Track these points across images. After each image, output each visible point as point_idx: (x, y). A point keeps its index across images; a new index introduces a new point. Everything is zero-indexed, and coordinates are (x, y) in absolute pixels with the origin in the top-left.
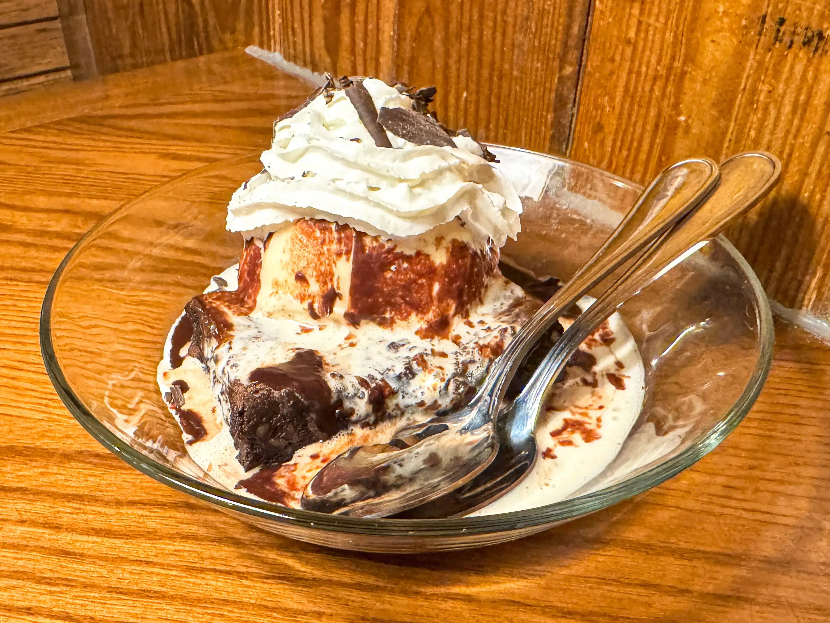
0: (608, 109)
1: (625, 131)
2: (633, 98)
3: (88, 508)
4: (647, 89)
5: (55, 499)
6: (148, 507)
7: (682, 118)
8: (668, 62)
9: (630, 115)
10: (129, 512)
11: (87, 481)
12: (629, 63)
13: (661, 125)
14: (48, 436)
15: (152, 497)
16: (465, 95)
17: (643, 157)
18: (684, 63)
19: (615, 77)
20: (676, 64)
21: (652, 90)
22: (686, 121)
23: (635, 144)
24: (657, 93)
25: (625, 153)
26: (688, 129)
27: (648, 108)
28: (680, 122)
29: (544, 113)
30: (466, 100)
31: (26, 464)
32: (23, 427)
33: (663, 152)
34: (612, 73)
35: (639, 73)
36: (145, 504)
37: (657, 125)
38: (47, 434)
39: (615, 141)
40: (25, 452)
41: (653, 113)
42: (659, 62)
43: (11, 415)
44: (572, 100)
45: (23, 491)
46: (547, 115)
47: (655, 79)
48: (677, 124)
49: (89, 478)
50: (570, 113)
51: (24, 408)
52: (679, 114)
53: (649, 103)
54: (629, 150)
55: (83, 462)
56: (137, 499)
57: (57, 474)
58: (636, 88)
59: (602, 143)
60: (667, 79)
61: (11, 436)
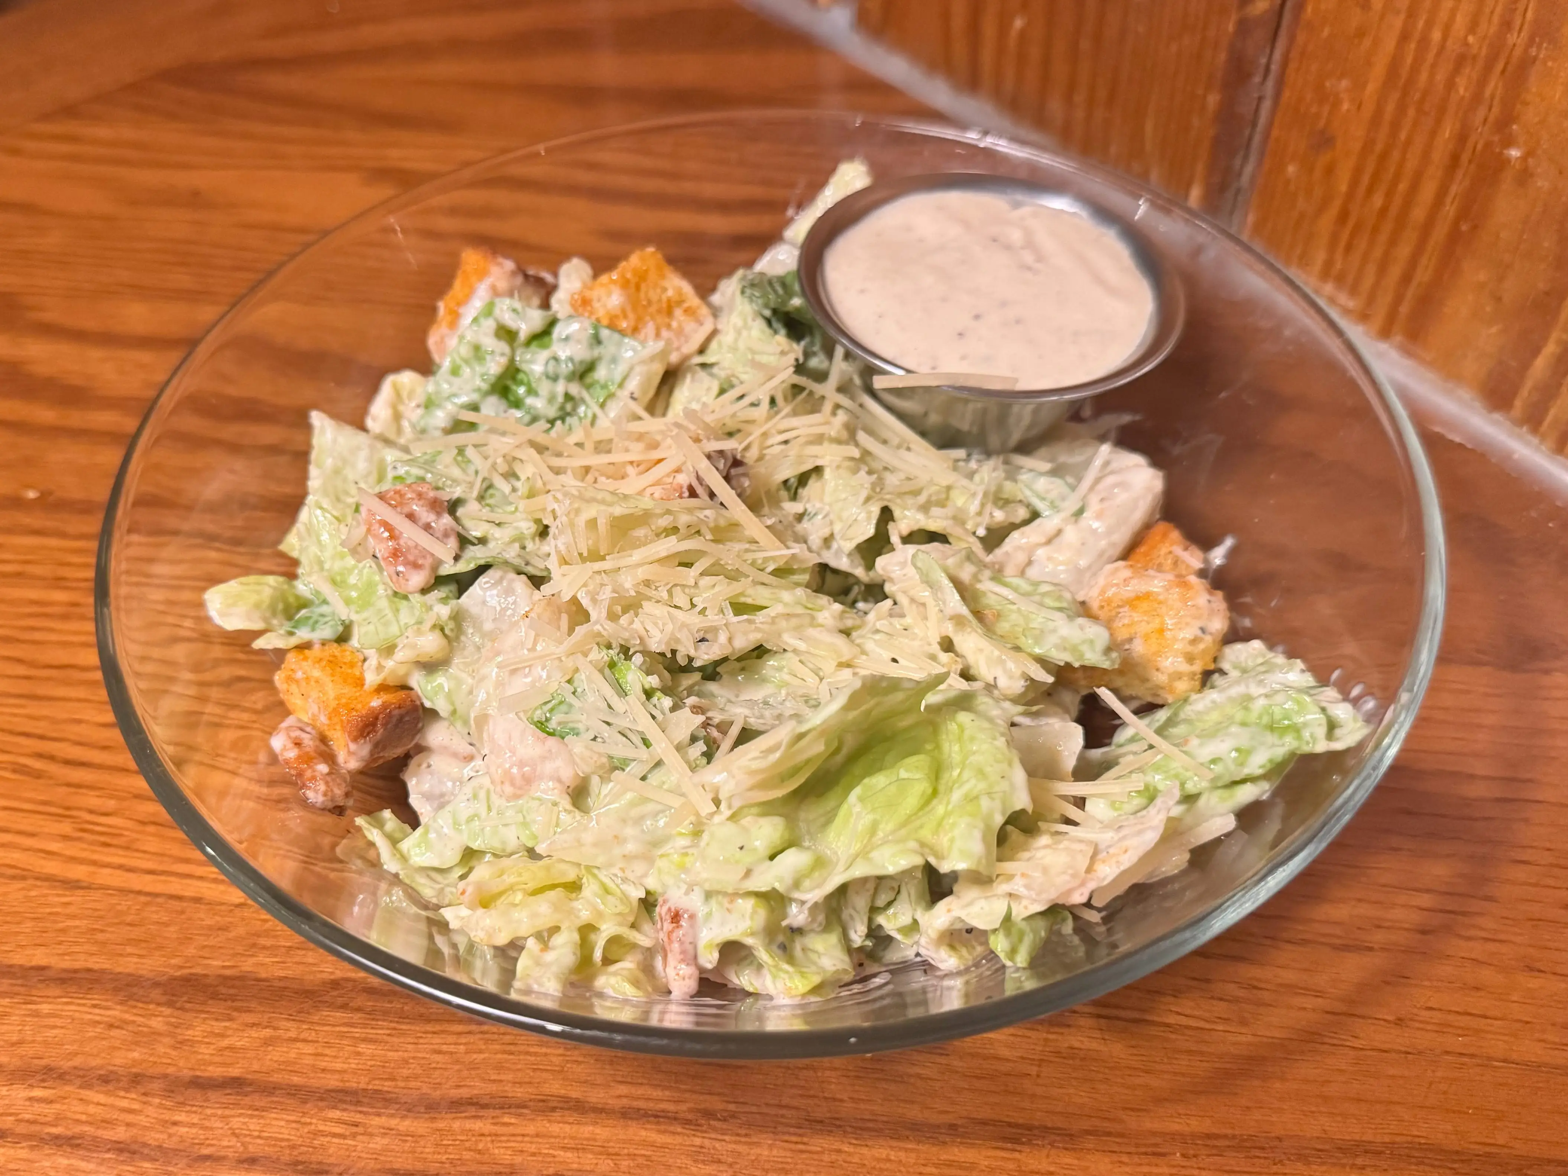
0: (1345, 106)
1: (1384, 157)
2: (1405, 93)
3: (376, 1121)
4: (1441, 77)
5: (305, 1102)
6: (492, 1112)
7: (1514, 153)
8: (1493, 29)
9: (1395, 126)
10: (456, 1125)
11: (359, 1054)
12: (1402, 16)
13: (1465, 158)
14: (264, 948)
15: (493, 1088)
16: (1019, 23)
17: (1419, 213)
18: (1531, 41)
19: (1367, 42)
20: (1512, 38)
21: (1450, 85)
22: (1524, 158)
23: (1402, 187)
24: (1461, 91)
25: (1378, 201)
26: (1525, 176)
27: (1439, 121)
28: (1508, 160)
29: (1200, 92)
30: (1023, 34)
31: (231, 1019)
32: (210, 928)
33: (1463, 214)
34: (1361, 33)
35: (1424, 42)
36: (485, 1106)
37: (1454, 160)
38: (262, 941)
39: (1358, 171)
40: (223, 990)
41: (1447, 131)
42: (1473, 27)
43: (180, 898)
44: (1261, 70)
45: (236, 1085)
46: (1205, 97)
47: (1461, 61)
48: (1503, 163)
49: (362, 1047)
50: (1256, 95)
51: (201, 878)
52: (1509, 142)
53: (1442, 110)
54: (1389, 195)
55: (344, 1007)
56: (464, 1093)
57: (295, 1040)
58: (1415, 70)
59: (1330, 170)
60: (1488, 67)
61: (191, 951)
